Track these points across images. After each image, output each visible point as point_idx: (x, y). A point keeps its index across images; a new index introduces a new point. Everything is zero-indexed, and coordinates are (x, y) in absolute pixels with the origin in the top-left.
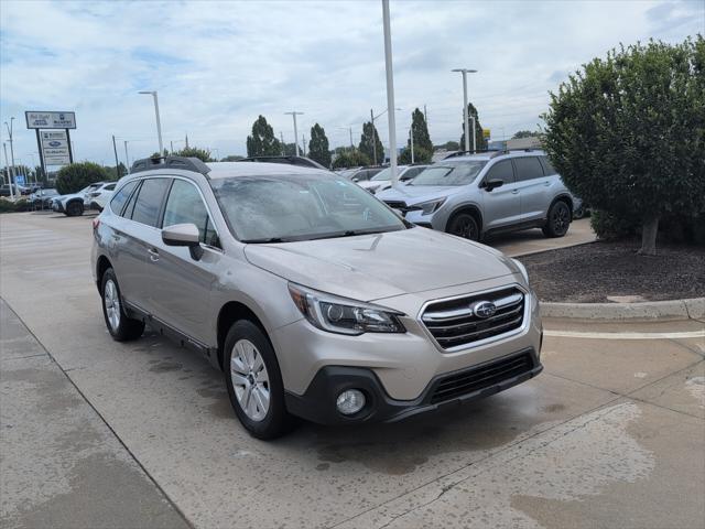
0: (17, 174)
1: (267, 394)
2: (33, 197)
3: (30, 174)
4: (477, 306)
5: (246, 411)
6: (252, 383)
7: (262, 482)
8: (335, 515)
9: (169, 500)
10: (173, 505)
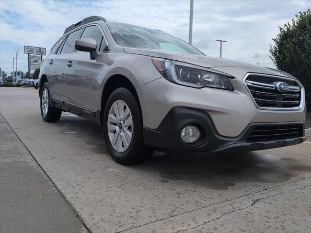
0: (18, 74)
1: (130, 134)
2: (23, 82)
3: (24, 75)
4: (278, 84)
5: (115, 147)
6: (121, 128)
7: (123, 185)
8: (177, 208)
9: (57, 188)
10: (59, 191)
